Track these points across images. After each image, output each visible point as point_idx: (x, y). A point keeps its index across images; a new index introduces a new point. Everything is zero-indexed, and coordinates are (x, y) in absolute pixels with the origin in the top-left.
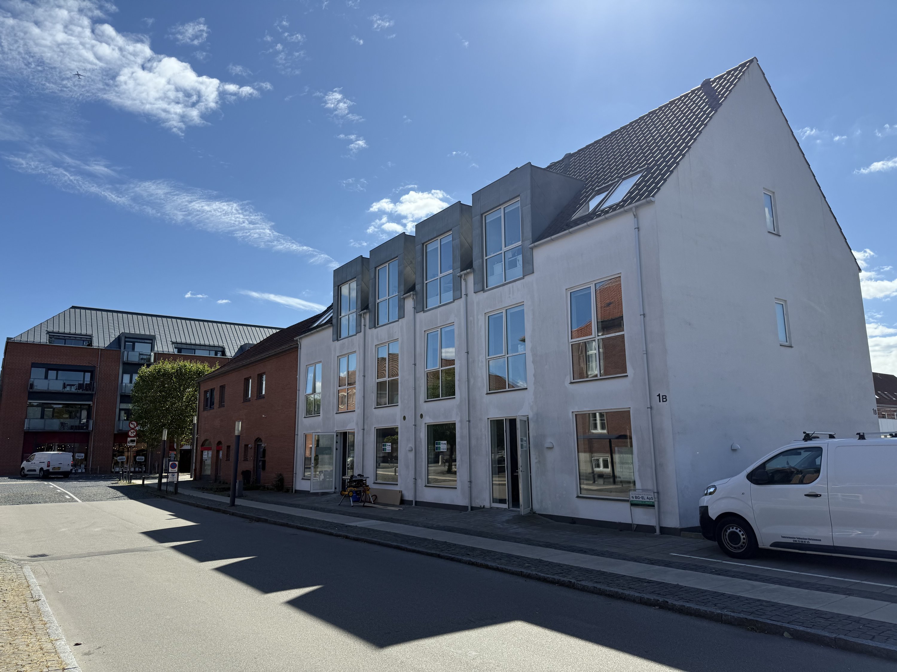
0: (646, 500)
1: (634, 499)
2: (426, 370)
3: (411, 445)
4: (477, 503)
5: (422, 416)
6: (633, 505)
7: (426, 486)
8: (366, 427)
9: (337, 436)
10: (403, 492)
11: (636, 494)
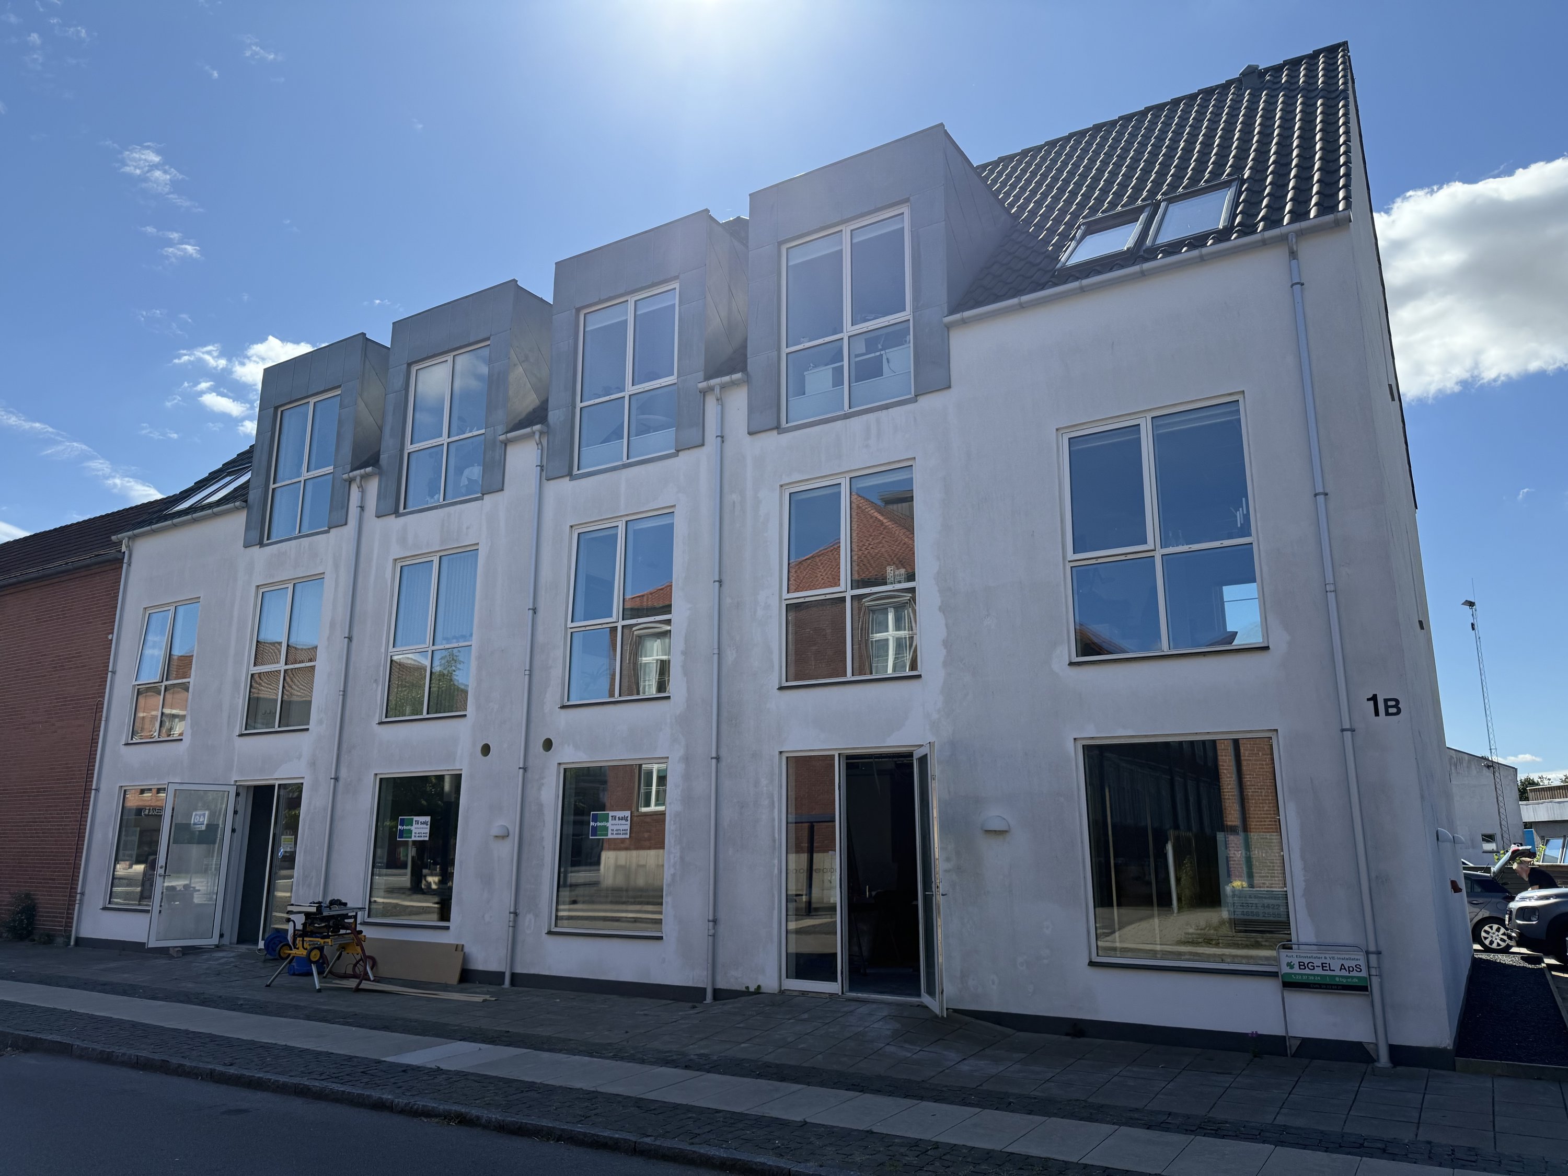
0: (1337, 973)
1: (1296, 970)
2: (570, 625)
3: (508, 820)
4: (732, 979)
5: (548, 745)
6: (1290, 985)
7: (550, 933)
8: (343, 773)
9: (238, 794)
10: (466, 949)
11: (1300, 957)
